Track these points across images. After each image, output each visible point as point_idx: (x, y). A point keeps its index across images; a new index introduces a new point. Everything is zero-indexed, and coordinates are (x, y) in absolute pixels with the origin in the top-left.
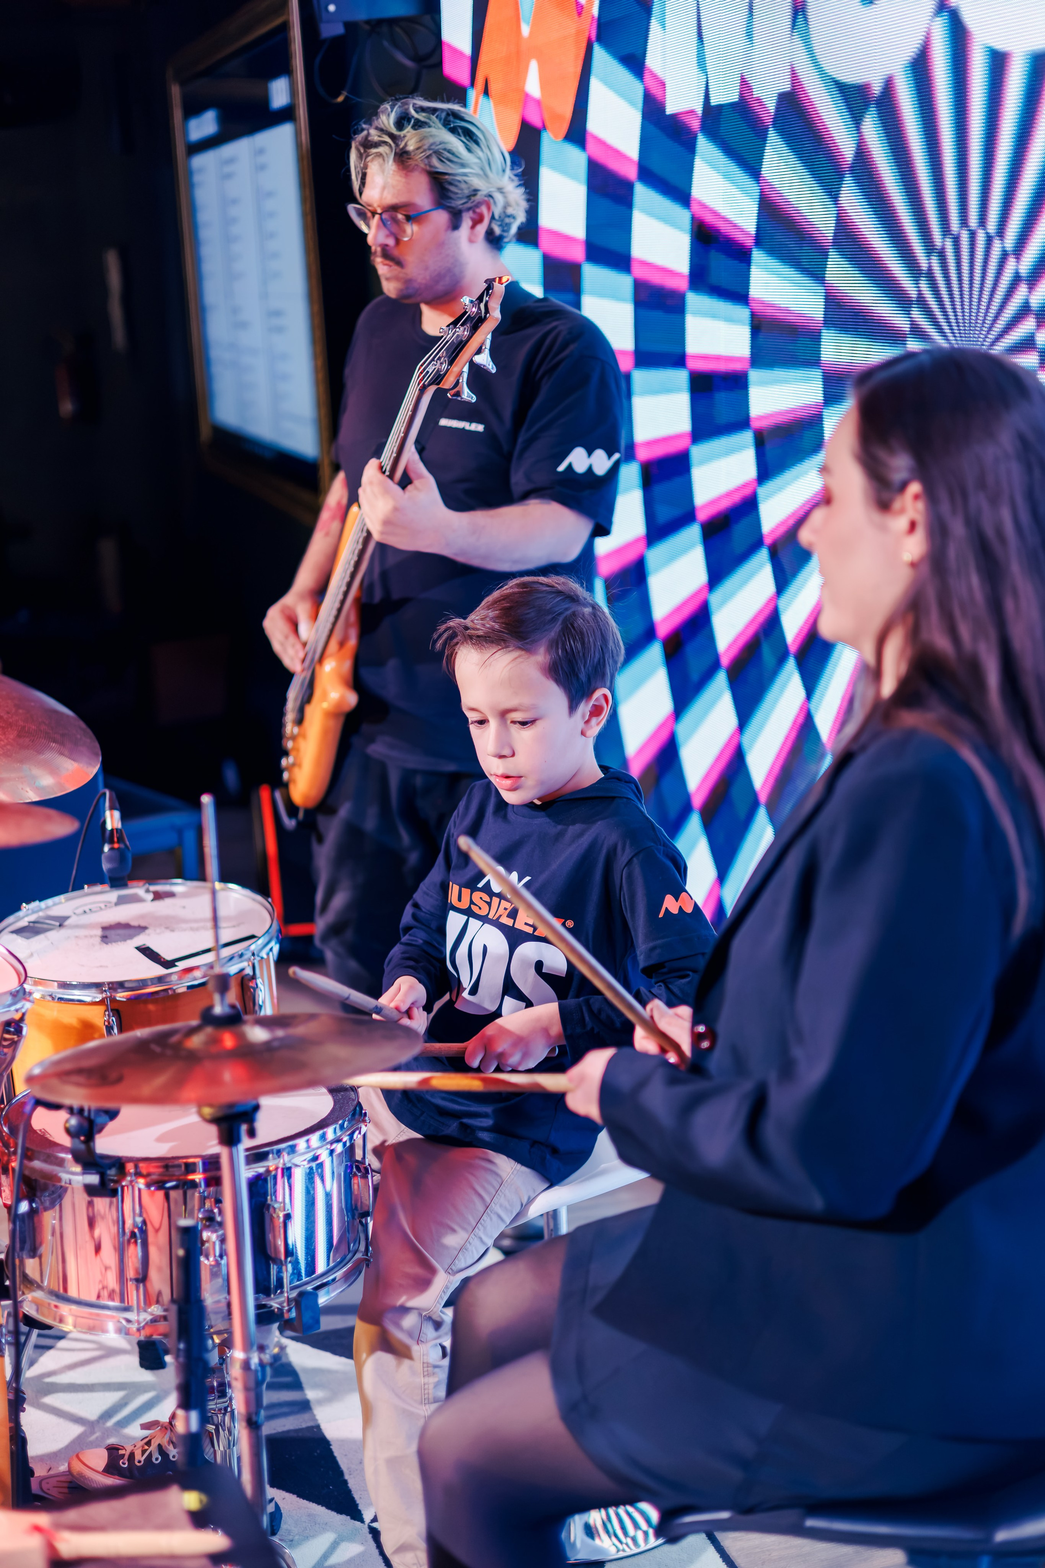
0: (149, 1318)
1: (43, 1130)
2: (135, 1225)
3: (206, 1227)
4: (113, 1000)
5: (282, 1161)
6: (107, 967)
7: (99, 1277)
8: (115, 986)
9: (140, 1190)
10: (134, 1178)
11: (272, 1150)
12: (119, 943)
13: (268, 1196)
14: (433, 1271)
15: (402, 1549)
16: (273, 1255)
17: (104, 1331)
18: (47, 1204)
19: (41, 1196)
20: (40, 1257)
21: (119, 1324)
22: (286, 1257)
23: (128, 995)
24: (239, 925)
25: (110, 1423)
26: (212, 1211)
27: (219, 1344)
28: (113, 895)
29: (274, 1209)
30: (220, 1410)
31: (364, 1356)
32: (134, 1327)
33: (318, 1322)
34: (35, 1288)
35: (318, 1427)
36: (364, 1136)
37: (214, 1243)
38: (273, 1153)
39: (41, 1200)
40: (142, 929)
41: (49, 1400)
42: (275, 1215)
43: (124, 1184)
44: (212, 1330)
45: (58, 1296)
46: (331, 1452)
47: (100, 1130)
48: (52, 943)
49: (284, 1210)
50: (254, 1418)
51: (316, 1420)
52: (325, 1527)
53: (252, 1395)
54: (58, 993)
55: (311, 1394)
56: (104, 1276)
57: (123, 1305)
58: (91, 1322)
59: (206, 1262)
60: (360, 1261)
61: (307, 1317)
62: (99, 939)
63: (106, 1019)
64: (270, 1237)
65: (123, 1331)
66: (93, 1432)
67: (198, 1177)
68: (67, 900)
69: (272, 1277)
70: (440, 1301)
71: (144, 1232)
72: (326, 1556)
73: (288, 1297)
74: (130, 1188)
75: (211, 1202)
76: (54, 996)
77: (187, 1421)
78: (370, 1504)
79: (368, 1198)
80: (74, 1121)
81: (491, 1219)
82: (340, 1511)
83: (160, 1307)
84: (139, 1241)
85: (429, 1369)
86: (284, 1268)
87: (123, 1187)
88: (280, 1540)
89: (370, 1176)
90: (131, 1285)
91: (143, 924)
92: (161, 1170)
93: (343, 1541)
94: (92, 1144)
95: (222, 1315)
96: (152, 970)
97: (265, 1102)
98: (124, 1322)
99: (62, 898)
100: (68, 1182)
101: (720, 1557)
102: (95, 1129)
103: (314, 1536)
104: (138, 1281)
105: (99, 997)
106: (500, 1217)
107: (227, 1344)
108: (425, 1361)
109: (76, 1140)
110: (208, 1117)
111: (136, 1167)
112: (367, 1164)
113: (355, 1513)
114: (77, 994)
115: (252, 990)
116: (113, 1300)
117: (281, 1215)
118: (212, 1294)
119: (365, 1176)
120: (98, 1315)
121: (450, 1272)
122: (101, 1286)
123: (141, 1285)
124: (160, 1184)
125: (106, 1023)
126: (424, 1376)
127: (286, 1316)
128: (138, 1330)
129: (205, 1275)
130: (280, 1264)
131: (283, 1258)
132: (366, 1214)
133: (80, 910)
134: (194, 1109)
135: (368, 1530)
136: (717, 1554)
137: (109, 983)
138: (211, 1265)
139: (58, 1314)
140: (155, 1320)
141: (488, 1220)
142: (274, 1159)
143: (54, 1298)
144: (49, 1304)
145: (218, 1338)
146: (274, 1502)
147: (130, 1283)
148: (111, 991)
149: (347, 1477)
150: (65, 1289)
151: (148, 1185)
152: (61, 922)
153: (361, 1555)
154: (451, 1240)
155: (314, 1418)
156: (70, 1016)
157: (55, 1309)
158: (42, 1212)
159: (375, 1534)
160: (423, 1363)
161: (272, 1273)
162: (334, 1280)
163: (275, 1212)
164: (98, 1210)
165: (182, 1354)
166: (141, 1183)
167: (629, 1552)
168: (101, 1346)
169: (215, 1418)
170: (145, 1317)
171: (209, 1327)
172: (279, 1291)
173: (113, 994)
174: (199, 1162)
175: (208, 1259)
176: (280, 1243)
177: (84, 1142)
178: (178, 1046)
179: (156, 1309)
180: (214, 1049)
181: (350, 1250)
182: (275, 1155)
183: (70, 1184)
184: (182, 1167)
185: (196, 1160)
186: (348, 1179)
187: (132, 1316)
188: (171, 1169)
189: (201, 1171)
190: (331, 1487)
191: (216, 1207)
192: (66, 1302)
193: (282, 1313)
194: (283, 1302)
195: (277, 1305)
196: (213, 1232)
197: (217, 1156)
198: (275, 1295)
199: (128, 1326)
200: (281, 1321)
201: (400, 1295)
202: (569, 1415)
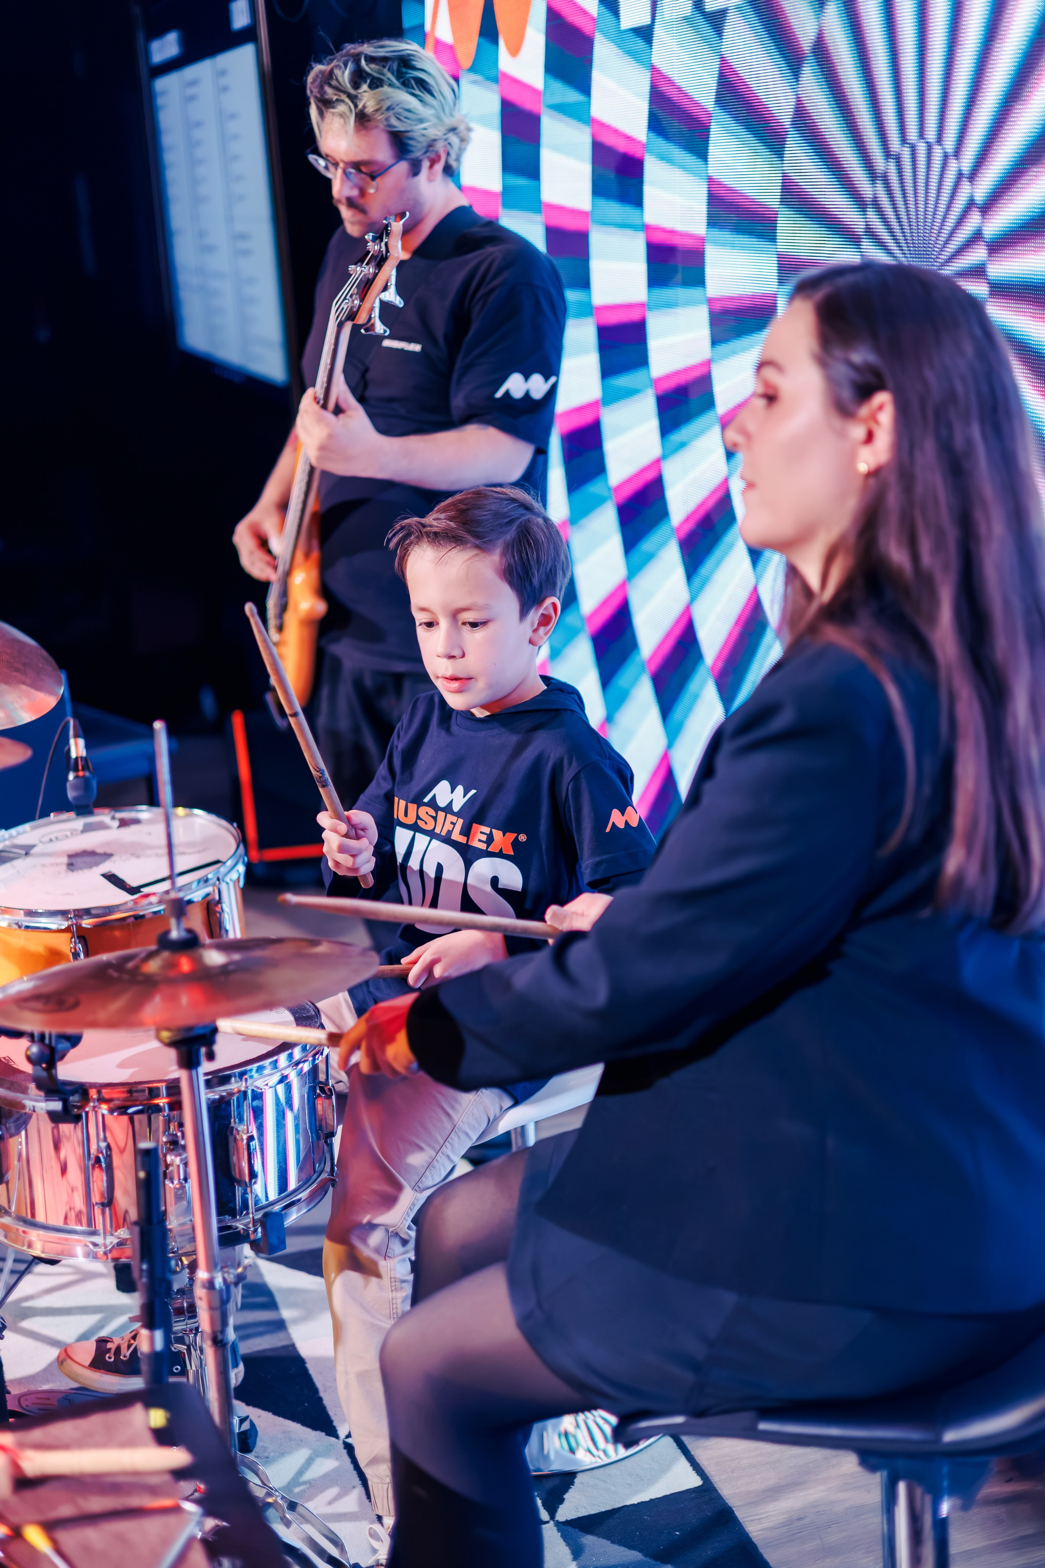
0: (116, 1241)
1: (7, 1058)
2: (99, 1150)
3: (170, 1151)
4: (79, 927)
6: (73, 894)
7: (66, 1198)
8: (80, 913)
9: (103, 1116)
10: (96, 1104)
11: (235, 1073)
12: (85, 870)
13: (231, 1118)
14: (399, 1187)
15: (374, 1461)
16: (237, 1176)
17: (72, 1255)
18: (13, 1130)
19: (6, 1123)
20: (7, 1183)
21: (86, 1248)
22: (250, 1180)
23: (93, 922)
24: (204, 850)
26: (176, 1135)
27: (188, 1265)
28: (79, 823)
29: (238, 1131)
30: (191, 1330)
31: (333, 1274)
32: (101, 1251)
33: (283, 1243)
34: (2, 1214)
35: (293, 1346)
36: (327, 1056)
37: (178, 1166)
38: (235, 1077)
39: (6, 1127)
40: (107, 856)
41: (27, 1324)
42: (238, 1137)
43: (87, 1109)
44: (180, 1252)
45: (25, 1221)
46: (306, 1370)
47: (62, 1058)
48: (18, 872)
49: (248, 1133)
50: (220, 1337)
51: (290, 1339)
52: (300, 1443)
53: (217, 1314)
54: (25, 921)
55: (286, 1314)
56: (71, 1197)
57: (89, 1229)
58: (59, 1247)
59: (171, 1185)
60: (326, 1181)
61: (274, 1237)
62: (64, 867)
63: (72, 946)
64: (234, 1159)
65: (91, 1255)
67: (162, 1102)
68: (33, 828)
69: (237, 1199)
70: (407, 1218)
71: (109, 1158)
72: (301, 1472)
73: (253, 1218)
74: (94, 1113)
75: (174, 1125)
76: (20, 924)
77: (152, 1340)
78: (344, 1420)
79: (332, 1119)
80: (35, 1049)
81: (458, 1137)
82: (315, 1428)
83: (126, 1230)
84: (104, 1166)
85: (396, 1283)
86: (249, 1190)
87: (87, 1113)
88: (256, 1457)
89: (333, 1096)
90: (97, 1210)
91: (109, 851)
92: (125, 1095)
93: (317, 1456)
94: (54, 1071)
95: (187, 1237)
96: (117, 897)
97: (224, 1025)
98: (91, 1246)
99: (27, 827)
100: (32, 1109)
101: (691, 1466)
102: (57, 1056)
103: (290, 1452)
104: (103, 1205)
105: (64, 925)
106: (466, 1134)
107: (193, 1267)
108: (393, 1276)
109: (38, 1067)
110: (167, 1041)
111: (99, 1092)
112: (331, 1085)
113: (330, 1429)
114: (44, 922)
115: (218, 915)
116: (80, 1224)
117: (245, 1137)
118: (177, 1217)
119: (329, 1097)
120: (66, 1240)
121: (417, 1190)
122: (67, 1211)
123: (107, 1209)
124: (123, 1110)
125: (73, 950)
126: (392, 1293)
127: (252, 1237)
128: (105, 1253)
129: (170, 1197)
130: (245, 1186)
131: (247, 1180)
132: (331, 1134)
133: (47, 839)
134: (152, 1034)
135: (343, 1446)
136: (688, 1463)
137: (74, 911)
138: (175, 1188)
139: (27, 1239)
140: (122, 1243)
141: (456, 1138)
142: (237, 1082)
143: (21, 1223)
144: (17, 1230)
145: (187, 1260)
146: (247, 1420)
147: (96, 1208)
148: (77, 918)
149: (322, 1394)
150: (33, 1215)
151: (111, 1111)
152: (27, 850)
153: (335, 1470)
154: (416, 1159)
155: (289, 1337)
156: (37, 944)
157: (23, 1235)
158: (7, 1139)
159: (350, 1449)
160: (391, 1279)
161: (237, 1194)
162: (299, 1200)
163: (238, 1134)
164: (63, 1136)
165: (145, 1274)
166: (104, 1109)
167: (601, 1463)
168: (77, 1270)
169: (186, 1338)
170: (112, 1240)
171: (178, 1248)
172: (244, 1213)
173: (79, 921)
174: (162, 1087)
175: (173, 1183)
176: (245, 1165)
177: (44, 1069)
178: (135, 972)
179: (122, 1233)
180: (172, 974)
181: (315, 1172)
182: (237, 1078)
183: (34, 1111)
184: (147, 1092)
185: (159, 1085)
186: (311, 1100)
187: (98, 1239)
188: (135, 1094)
189: (165, 1096)
190: (306, 1404)
191: (179, 1131)
192: (33, 1227)
193: (248, 1234)
194: (249, 1223)
195: (243, 1227)
196: (176, 1156)
197: (177, 1081)
198: (240, 1216)
199: (95, 1250)
200: (247, 1242)
201: (366, 1212)
202: (525, 1322)
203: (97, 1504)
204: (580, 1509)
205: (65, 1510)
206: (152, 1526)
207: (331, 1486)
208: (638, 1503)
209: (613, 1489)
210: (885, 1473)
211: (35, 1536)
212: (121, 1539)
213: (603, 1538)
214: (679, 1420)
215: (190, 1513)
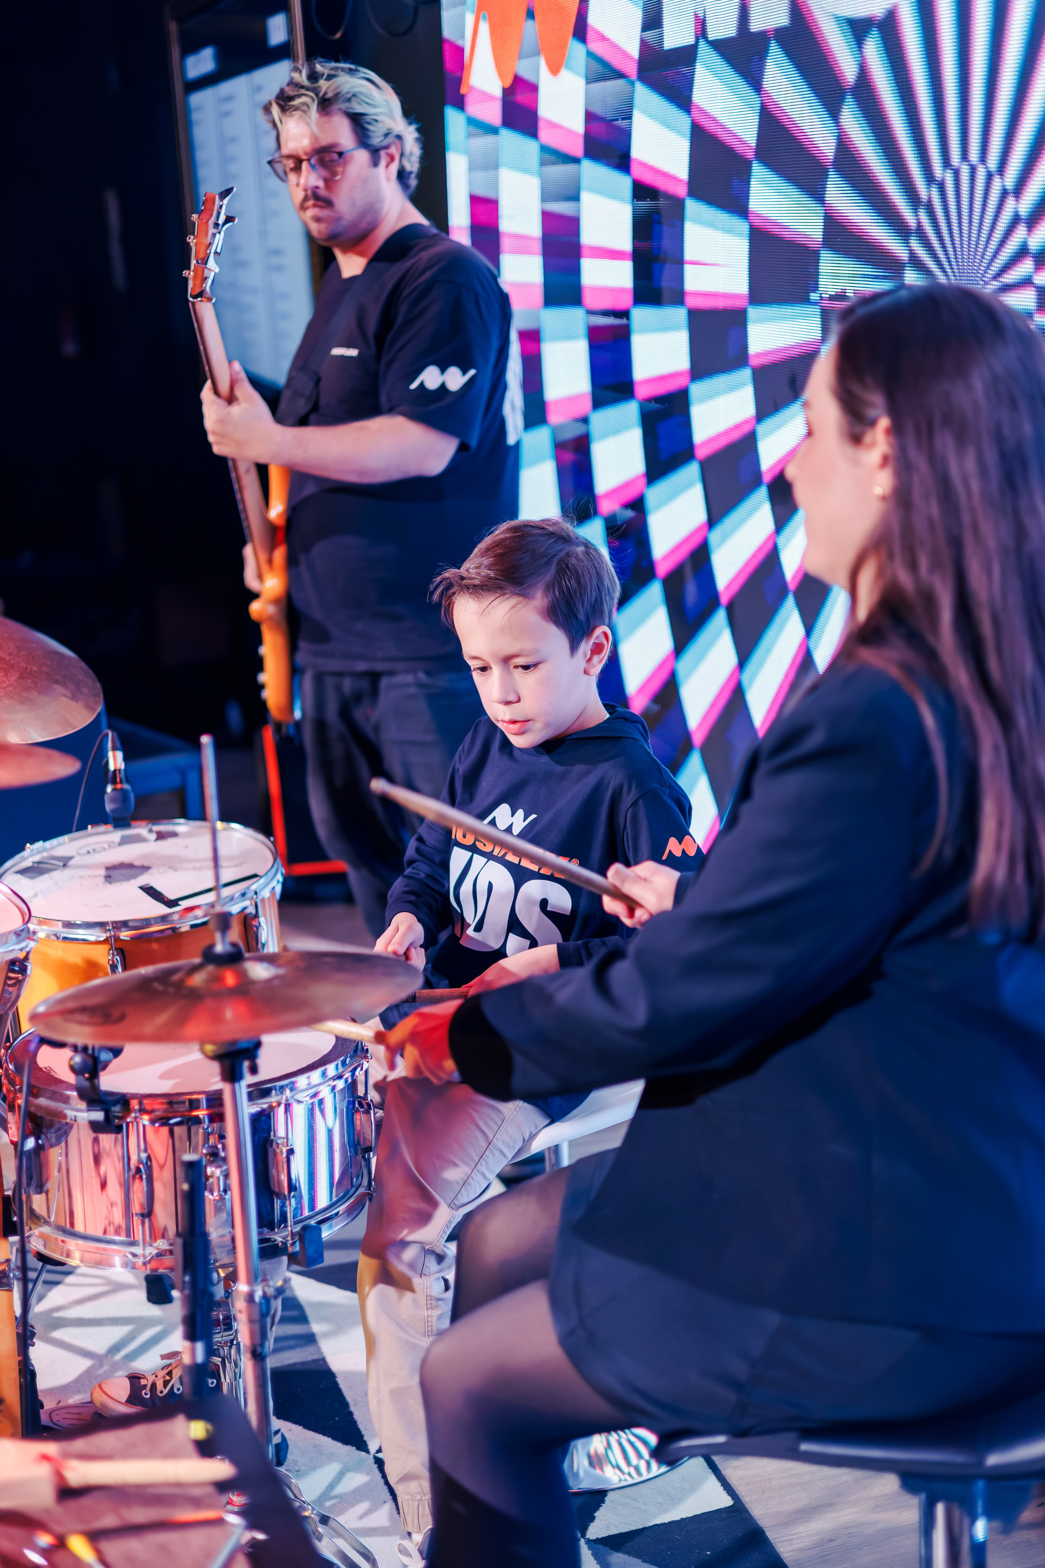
0: (155, 1252)
1: (48, 1068)
2: (140, 1161)
3: (211, 1163)
4: (117, 939)
5: (284, 1097)
6: (110, 906)
7: (105, 1213)
8: (119, 925)
9: (144, 1126)
10: (138, 1114)
11: (275, 1086)
12: (123, 883)
13: (271, 1131)
15: (406, 1478)
16: (276, 1190)
17: (111, 1265)
18: (53, 1140)
19: (47, 1133)
20: (47, 1193)
21: (125, 1259)
22: (289, 1192)
23: (131, 935)
24: (241, 864)
25: (118, 1357)
26: (216, 1147)
27: (224, 1277)
28: (117, 835)
29: (278, 1144)
30: (226, 1343)
31: (367, 1289)
32: (140, 1261)
33: (320, 1257)
34: (43, 1224)
35: (323, 1360)
36: (366, 1071)
37: (218, 1178)
38: (276, 1090)
39: (47, 1137)
40: (145, 868)
41: (57, 1334)
42: (278, 1151)
43: (128, 1120)
44: (217, 1264)
45: (64, 1231)
46: (336, 1384)
47: (104, 1068)
48: (56, 883)
49: (288, 1146)
50: (259, 1350)
51: (321, 1353)
52: (332, 1457)
53: (257, 1327)
54: (63, 932)
55: (316, 1327)
56: (110, 1212)
57: (129, 1239)
58: (98, 1257)
59: (210, 1197)
60: (363, 1195)
61: (311, 1250)
62: (102, 879)
63: (110, 958)
64: (273, 1171)
65: (130, 1266)
66: (101, 1366)
67: (202, 1113)
68: (71, 840)
69: (276, 1212)
70: (443, 1235)
71: (149, 1169)
72: (332, 1486)
73: (292, 1231)
74: (135, 1124)
75: (215, 1138)
76: (58, 936)
77: (193, 1352)
78: (375, 1435)
79: (370, 1134)
80: (78, 1059)
81: (494, 1155)
82: (345, 1442)
83: (165, 1241)
84: (144, 1176)
85: (432, 1302)
86: (288, 1202)
87: (128, 1124)
88: (287, 1470)
89: (372, 1112)
90: (137, 1220)
91: (146, 864)
92: (165, 1106)
93: (348, 1471)
94: (96, 1081)
95: (226, 1249)
96: (156, 909)
97: (267, 1039)
98: (130, 1257)
99: (65, 838)
100: (73, 1118)
101: (721, 1485)
102: (100, 1066)
103: (320, 1467)
104: (143, 1215)
105: (103, 936)
106: (502, 1152)
107: (233, 1277)
108: (429, 1294)
109: (81, 1077)
110: (210, 1054)
111: (140, 1103)
112: (369, 1100)
113: (361, 1444)
114: (81, 934)
115: (255, 929)
116: (119, 1235)
117: (284, 1150)
118: (216, 1229)
119: (367, 1112)
120: (105, 1249)
121: (453, 1207)
122: (107, 1222)
123: (147, 1220)
124: (164, 1121)
125: (111, 962)
126: (427, 1309)
127: (290, 1250)
128: (145, 1264)
129: (209, 1209)
130: (284, 1199)
131: (286, 1193)
132: (369, 1149)
133: (84, 851)
134: (196, 1047)
135: (373, 1461)
136: (718, 1481)
137: (113, 923)
138: (215, 1200)
139: (65, 1249)
140: (160, 1255)
141: (491, 1156)
142: (277, 1095)
143: (61, 1233)
144: (56, 1239)
145: (223, 1272)
146: (280, 1434)
147: (135, 1218)
148: (115, 930)
149: (352, 1408)
150: (72, 1224)
151: (152, 1122)
152: (65, 862)
153: (367, 1485)
154: (452, 1174)
155: (319, 1351)
156: (74, 955)
157: (62, 1244)
158: (48, 1149)
159: (380, 1463)
160: (427, 1296)
161: (276, 1207)
162: (337, 1214)
163: (278, 1148)
164: (103, 1147)
165: (187, 1286)
166: (145, 1119)
167: (630, 1481)
168: (109, 1281)
169: (221, 1350)
170: (151, 1251)
171: (214, 1260)
172: (282, 1225)
173: (117, 933)
174: (202, 1098)
175: (212, 1194)
176: (284, 1178)
177: (87, 1079)
178: (180, 984)
179: (161, 1244)
180: (216, 987)
181: (352, 1186)
182: (278, 1091)
183: (75, 1121)
184: (187, 1103)
185: (200, 1097)
186: (350, 1114)
187: (138, 1250)
188: (175, 1106)
189: (205, 1108)
190: (337, 1419)
191: (219, 1143)
192: (73, 1237)
193: (286, 1247)
194: (287, 1236)
195: (281, 1239)
196: (217, 1167)
197: (220, 1093)
198: (278, 1229)
199: (134, 1260)
200: (285, 1255)
201: (403, 1229)
202: (567, 1340)
203: (139, 1515)
204: (610, 1528)
205: (109, 1521)
206: (196, 1538)
207: (362, 1501)
208: (669, 1522)
209: (644, 1507)
210: (923, 1496)
211: (79, 1546)
212: (165, 1550)
213: (635, 1557)
214: (721, 1439)
215: (233, 1525)
